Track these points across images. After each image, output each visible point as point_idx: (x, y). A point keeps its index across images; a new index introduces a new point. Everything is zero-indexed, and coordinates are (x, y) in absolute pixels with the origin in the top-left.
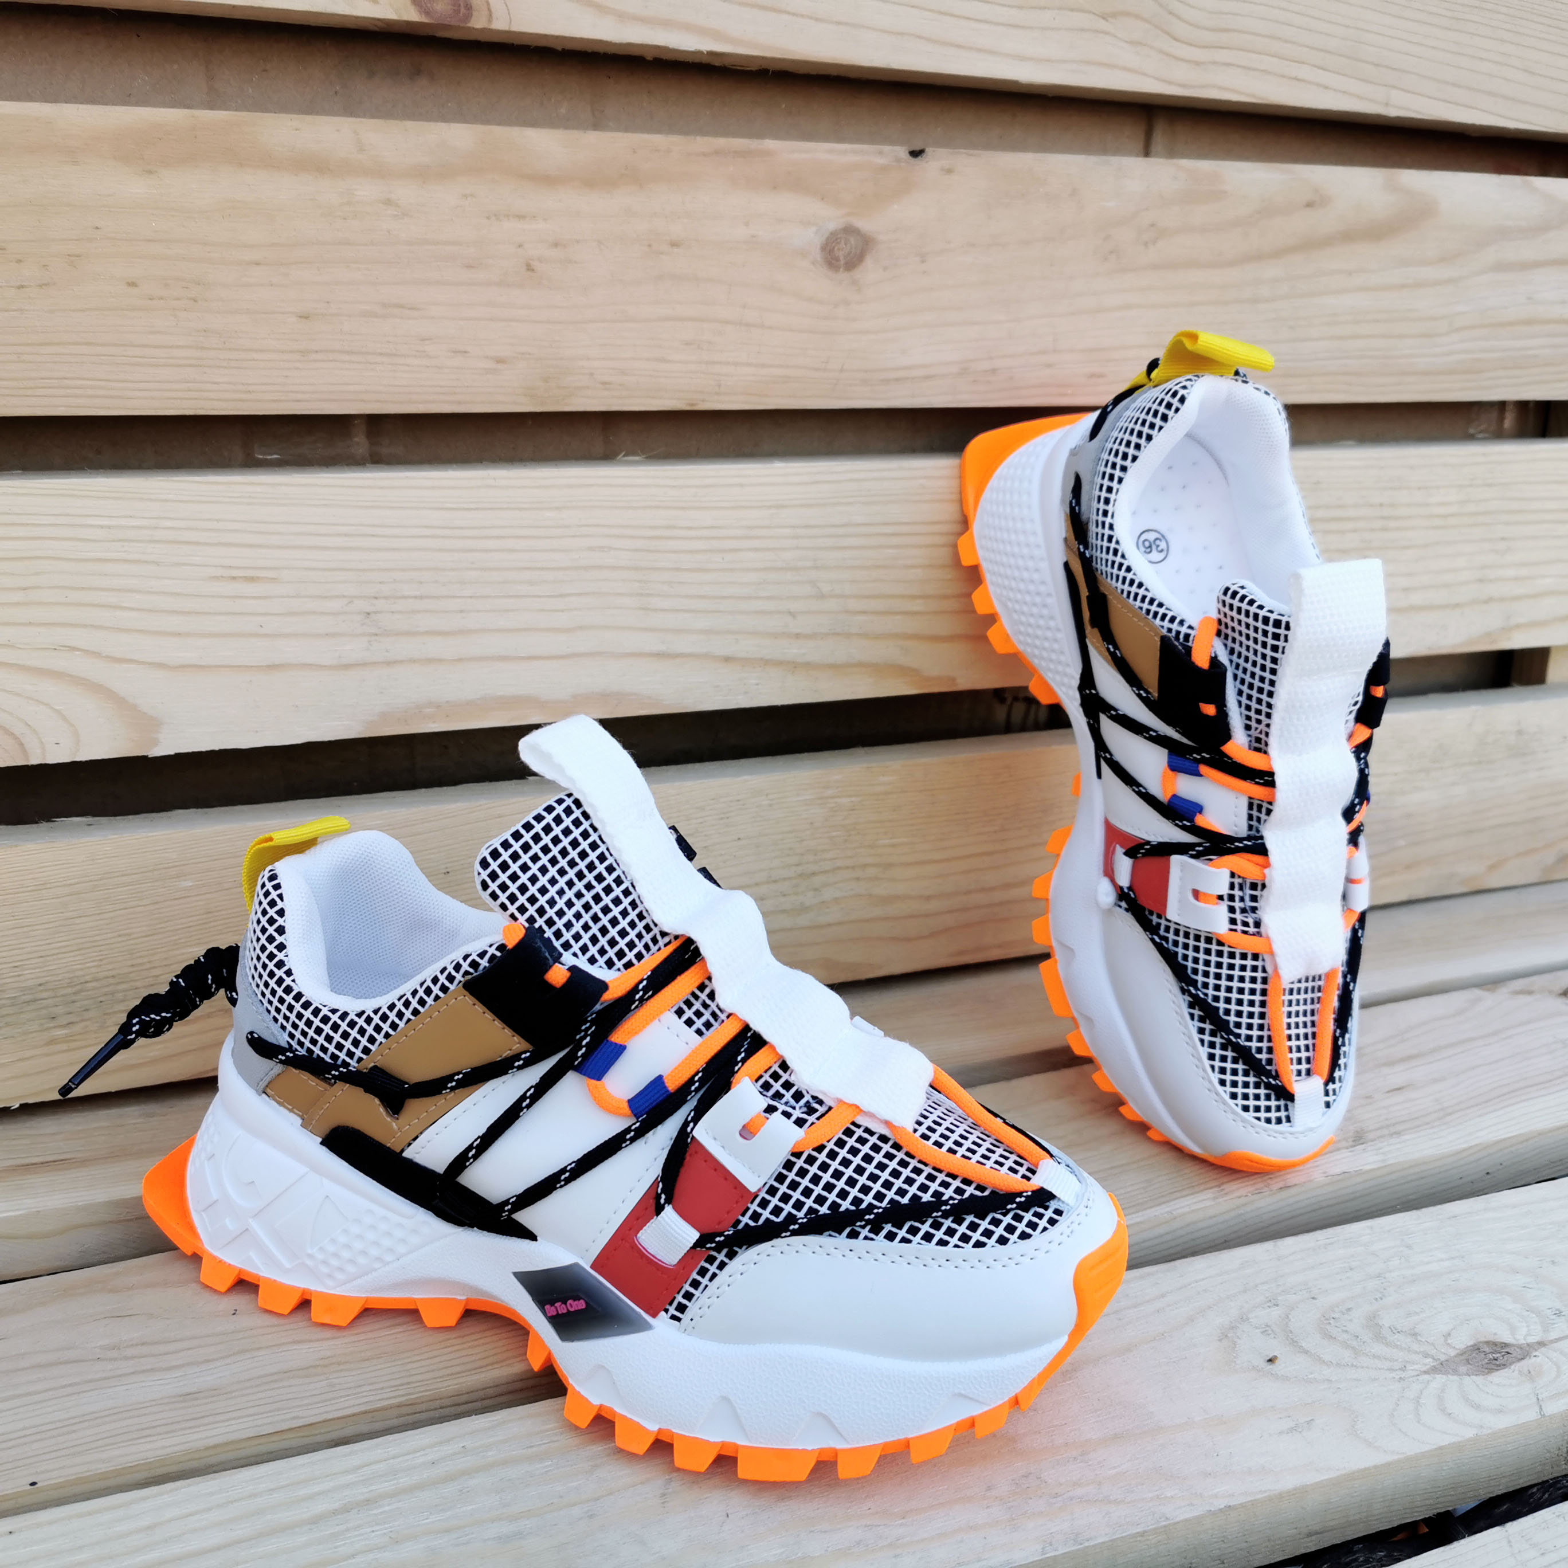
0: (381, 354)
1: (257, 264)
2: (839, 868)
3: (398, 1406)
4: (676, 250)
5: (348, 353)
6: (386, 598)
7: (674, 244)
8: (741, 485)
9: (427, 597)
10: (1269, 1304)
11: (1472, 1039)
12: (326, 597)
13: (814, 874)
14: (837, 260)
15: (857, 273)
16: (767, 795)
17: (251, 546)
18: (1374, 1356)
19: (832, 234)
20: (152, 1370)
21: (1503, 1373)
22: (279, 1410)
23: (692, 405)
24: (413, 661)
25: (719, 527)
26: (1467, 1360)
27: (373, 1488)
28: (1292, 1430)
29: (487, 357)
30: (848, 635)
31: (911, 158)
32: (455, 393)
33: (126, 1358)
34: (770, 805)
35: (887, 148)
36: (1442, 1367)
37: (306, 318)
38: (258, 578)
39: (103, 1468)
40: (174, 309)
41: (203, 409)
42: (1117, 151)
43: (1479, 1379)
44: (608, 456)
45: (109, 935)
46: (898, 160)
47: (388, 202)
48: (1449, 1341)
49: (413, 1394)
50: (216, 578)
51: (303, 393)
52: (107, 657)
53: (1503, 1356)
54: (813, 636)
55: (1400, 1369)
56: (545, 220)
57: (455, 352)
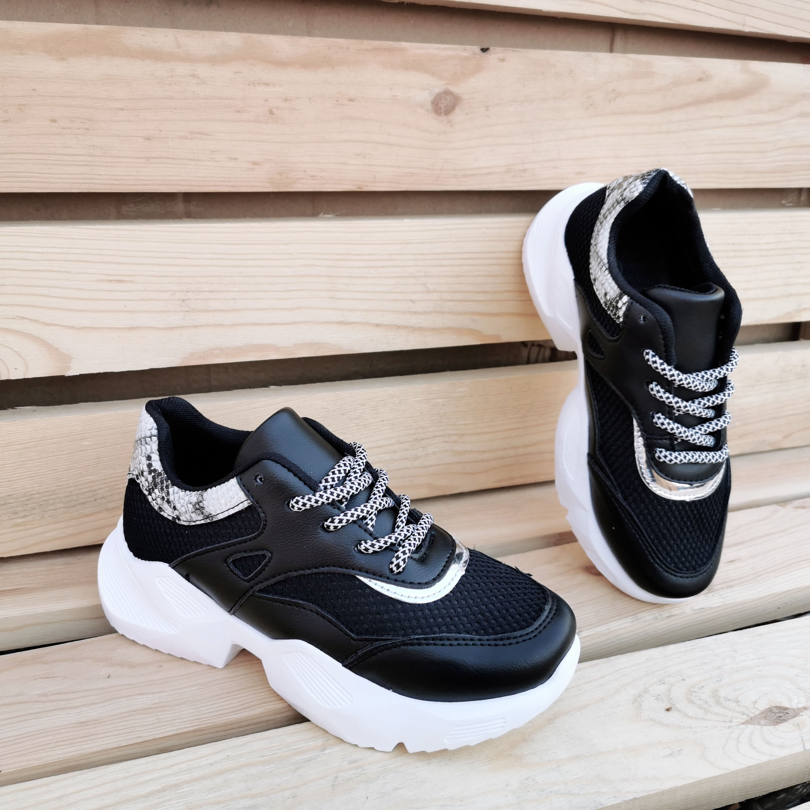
0: (190, 159)
1: (122, 109)
2: (436, 436)
3: (194, 731)
4: (351, 103)
5: (171, 158)
6: (193, 292)
7: (351, 100)
8: (386, 232)
9: (216, 291)
10: (660, 683)
11: (773, 533)
12: (161, 291)
13: (423, 439)
14: (440, 109)
15: (452, 117)
16: (398, 398)
17: (119, 263)
18: (716, 714)
19: (437, 95)
20: (64, 708)
21: (784, 724)
22: (130, 732)
23: (360, 188)
24: (207, 326)
25: (374, 254)
26: (765, 717)
27: (179, 777)
28: (671, 755)
29: (248, 162)
30: (443, 313)
31: (481, 52)
32: (230, 181)
33: (50, 701)
34: (400, 403)
35: (468, 47)
36: (751, 721)
37: (149, 139)
38: (124, 280)
39: (36, 763)
40: (77, 134)
41: (93, 189)
42: (596, 49)
43: (771, 728)
44: (314, 214)
45: (45, 470)
46: (475, 54)
47: (193, 76)
48: (756, 706)
49: (201, 725)
50: (101, 281)
51: (147, 180)
52: (42, 322)
53: (784, 715)
54: (424, 313)
55: (729, 721)
56: (280, 86)
57: (230, 159)
